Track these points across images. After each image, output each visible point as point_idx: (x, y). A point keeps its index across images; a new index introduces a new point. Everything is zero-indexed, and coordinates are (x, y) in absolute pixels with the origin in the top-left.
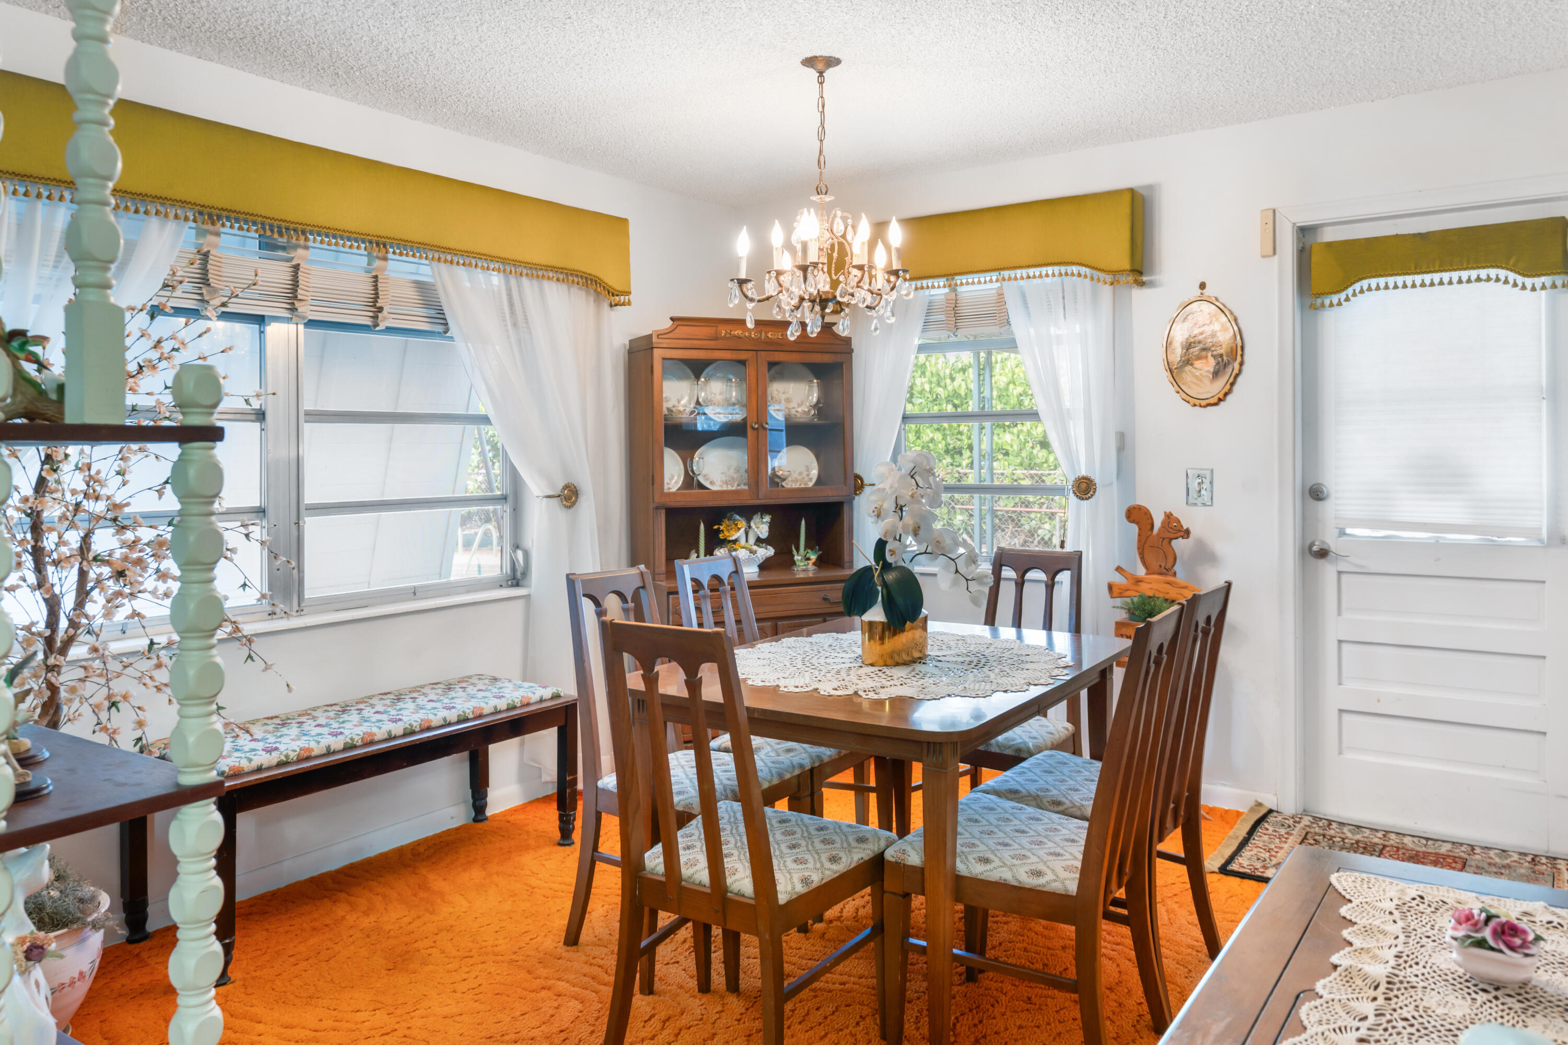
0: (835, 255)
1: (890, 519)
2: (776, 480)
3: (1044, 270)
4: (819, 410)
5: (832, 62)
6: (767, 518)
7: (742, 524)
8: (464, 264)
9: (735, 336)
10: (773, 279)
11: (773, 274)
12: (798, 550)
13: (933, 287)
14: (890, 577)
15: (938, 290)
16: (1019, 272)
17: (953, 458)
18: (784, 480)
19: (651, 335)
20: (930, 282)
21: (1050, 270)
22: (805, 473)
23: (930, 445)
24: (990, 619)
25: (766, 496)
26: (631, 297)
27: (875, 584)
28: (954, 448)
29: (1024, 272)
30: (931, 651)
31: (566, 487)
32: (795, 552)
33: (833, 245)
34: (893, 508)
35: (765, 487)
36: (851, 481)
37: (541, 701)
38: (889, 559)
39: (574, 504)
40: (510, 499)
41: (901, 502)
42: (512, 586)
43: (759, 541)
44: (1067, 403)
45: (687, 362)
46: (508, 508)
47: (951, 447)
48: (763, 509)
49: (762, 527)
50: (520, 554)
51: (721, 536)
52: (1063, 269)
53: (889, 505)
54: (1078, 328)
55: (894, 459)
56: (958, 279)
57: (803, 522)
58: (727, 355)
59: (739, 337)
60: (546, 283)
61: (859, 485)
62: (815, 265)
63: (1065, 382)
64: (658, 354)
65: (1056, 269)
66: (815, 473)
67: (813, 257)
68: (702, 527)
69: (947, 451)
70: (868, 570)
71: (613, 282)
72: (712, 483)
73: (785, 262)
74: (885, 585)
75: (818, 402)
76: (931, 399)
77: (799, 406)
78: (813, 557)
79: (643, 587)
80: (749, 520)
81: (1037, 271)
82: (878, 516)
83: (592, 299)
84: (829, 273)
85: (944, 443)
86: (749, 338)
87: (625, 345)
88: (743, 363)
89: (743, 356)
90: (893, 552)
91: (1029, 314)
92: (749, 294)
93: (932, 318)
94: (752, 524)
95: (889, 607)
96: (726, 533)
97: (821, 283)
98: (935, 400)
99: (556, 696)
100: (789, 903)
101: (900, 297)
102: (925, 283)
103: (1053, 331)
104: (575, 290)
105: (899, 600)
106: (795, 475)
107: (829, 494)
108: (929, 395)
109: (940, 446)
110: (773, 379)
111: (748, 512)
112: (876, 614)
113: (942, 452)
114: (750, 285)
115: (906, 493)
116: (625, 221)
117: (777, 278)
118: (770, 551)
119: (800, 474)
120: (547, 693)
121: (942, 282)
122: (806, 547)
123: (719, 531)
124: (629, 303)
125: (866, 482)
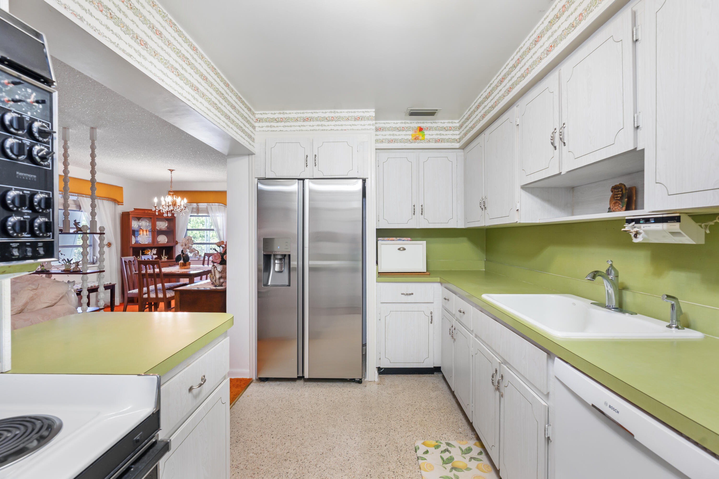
0: (174, 203)
1: (184, 246)
2: (158, 242)
3: (215, 204)
4: (168, 228)
5: (173, 170)
6: (156, 250)
7: (150, 251)
8: (85, 197)
9: (149, 213)
10: (162, 207)
11: (162, 206)
12: (163, 256)
13: (193, 205)
14: (184, 256)
15: (195, 205)
16: (210, 204)
17: (202, 238)
18: (159, 242)
19: (129, 212)
20: (193, 204)
21: (216, 204)
22: (164, 241)
23: (196, 235)
24: (203, 264)
25: (155, 245)
26: (123, 203)
27: (181, 257)
28: (202, 236)
29: (211, 204)
30: (191, 268)
31: (108, 243)
32: (162, 256)
33: (173, 201)
34: (184, 245)
35: (155, 243)
36: (175, 242)
37: (107, 284)
38: (184, 252)
39: (110, 246)
40: (93, 246)
41: (186, 244)
42: (93, 264)
43: (154, 254)
44: (220, 228)
45: (137, 218)
46: (92, 248)
47: (201, 235)
48: (155, 248)
49: (154, 251)
50: (95, 257)
51: (145, 253)
52: (219, 204)
53: (184, 244)
54: (221, 214)
55: (185, 237)
56: (198, 204)
57: (164, 250)
58: (147, 216)
59: (150, 213)
60: (104, 201)
61: (177, 243)
62: (170, 205)
63: (219, 223)
64: (131, 216)
65: (217, 204)
66: (166, 240)
67: (170, 204)
68: (141, 251)
69: (200, 236)
70: (180, 255)
71: (119, 200)
72: (142, 242)
73: (163, 203)
74: (183, 257)
75: (167, 226)
76: (196, 222)
77: (163, 227)
78: (166, 257)
79: (135, 260)
80: (151, 250)
81: (214, 204)
82: (182, 246)
83: (114, 203)
84: (173, 206)
85: (199, 234)
86: (152, 213)
87: (120, 213)
88: (151, 218)
89: (151, 217)
90: (184, 251)
91: (212, 211)
92: (157, 209)
93: (194, 210)
94: (152, 251)
95: (184, 260)
96: (146, 253)
97: (171, 208)
98: (197, 223)
99: (110, 283)
100: (168, 298)
101: (186, 211)
102: (191, 204)
103: (217, 214)
104: (110, 202)
105: (185, 259)
106: (162, 241)
107: (170, 245)
108: (195, 221)
109: (198, 235)
110: (157, 221)
111: (151, 248)
112: (182, 261)
113: (199, 237)
114: (157, 207)
115: (187, 243)
116: (122, 187)
117: (163, 206)
118: (156, 256)
119: (163, 241)
120: (109, 283)
121: (195, 204)
122: (165, 255)
123: (144, 252)
124: (123, 205)
125: (178, 242)
